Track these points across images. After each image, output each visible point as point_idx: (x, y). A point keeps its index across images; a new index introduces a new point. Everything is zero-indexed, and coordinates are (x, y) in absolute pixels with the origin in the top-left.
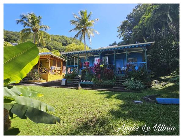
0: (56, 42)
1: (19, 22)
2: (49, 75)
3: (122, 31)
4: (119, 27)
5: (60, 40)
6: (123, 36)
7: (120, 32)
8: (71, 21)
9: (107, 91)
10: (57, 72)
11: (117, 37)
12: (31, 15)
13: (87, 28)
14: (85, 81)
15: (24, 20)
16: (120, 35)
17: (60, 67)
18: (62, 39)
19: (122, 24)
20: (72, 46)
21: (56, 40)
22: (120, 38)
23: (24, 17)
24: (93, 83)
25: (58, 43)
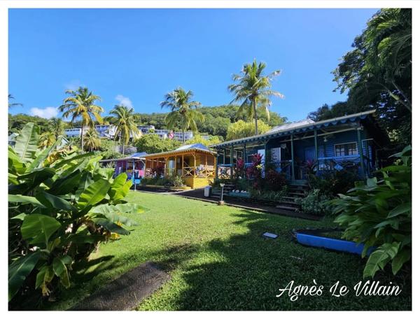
0: (220, 119)
1: (163, 104)
2: (194, 179)
3: (344, 76)
4: (335, 70)
5: (226, 113)
6: (349, 86)
7: (341, 80)
8: (229, 87)
9: (260, 211)
10: (207, 173)
11: (334, 91)
12: (178, 91)
13: (259, 91)
14: (238, 191)
15: (169, 100)
16: (340, 86)
17: (213, 165)
18: (229, 110)
19: (342, 61)
20: (238, 125)
21: (220, 115)
22: (342, 92)
23: (169, 97)
24: (248, 196)
25: (224, 119)
